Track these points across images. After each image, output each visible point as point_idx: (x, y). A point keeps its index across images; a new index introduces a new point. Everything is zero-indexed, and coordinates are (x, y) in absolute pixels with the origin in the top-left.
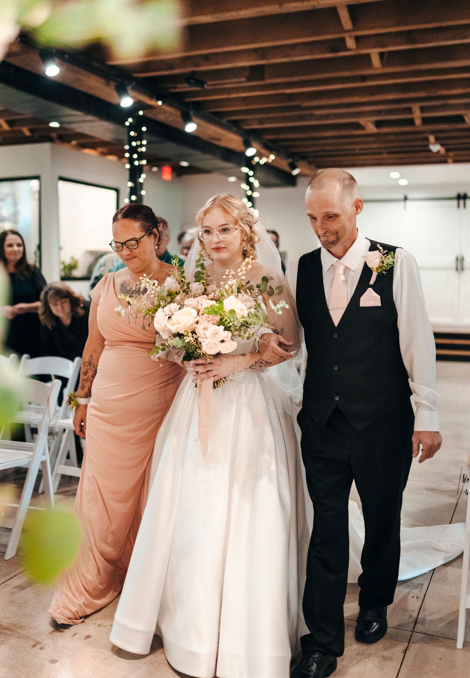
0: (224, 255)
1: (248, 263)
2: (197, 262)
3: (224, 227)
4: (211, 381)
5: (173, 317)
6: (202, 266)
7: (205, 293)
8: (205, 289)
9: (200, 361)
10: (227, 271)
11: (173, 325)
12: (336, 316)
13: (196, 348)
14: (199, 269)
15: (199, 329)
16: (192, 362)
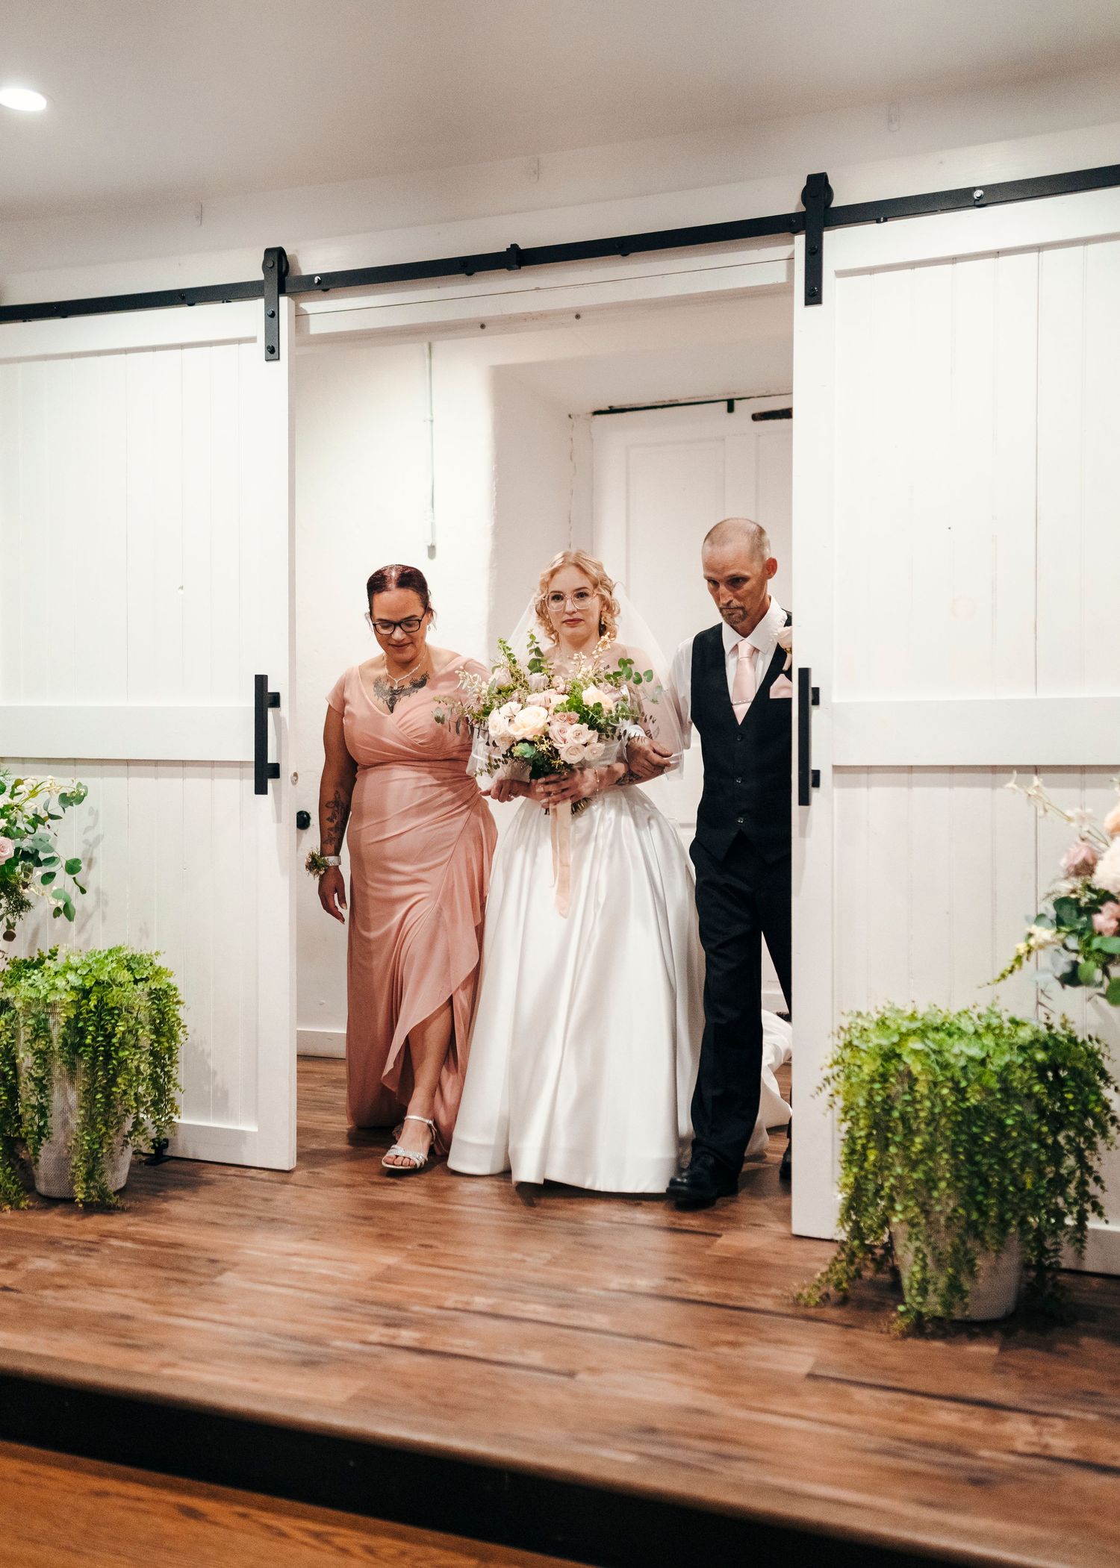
0: (580, 630)
1: (605, 642)
2: (528, 646)
3: (581, 591)
4: (568, 804)
5: (516, 719)
6: (537, 650)
7: (549, 685)
8: (550, 681)
9: (553, 778)
10: (576, 655)
11: (517, 730)
12: (741, 711)
13: (549, 758)
14: (534, 656)
15: (554, 730)
16: (542, 780)
